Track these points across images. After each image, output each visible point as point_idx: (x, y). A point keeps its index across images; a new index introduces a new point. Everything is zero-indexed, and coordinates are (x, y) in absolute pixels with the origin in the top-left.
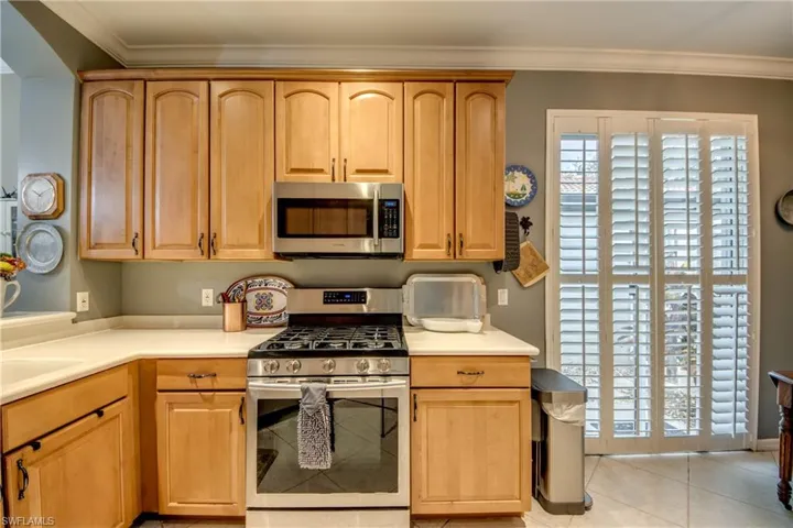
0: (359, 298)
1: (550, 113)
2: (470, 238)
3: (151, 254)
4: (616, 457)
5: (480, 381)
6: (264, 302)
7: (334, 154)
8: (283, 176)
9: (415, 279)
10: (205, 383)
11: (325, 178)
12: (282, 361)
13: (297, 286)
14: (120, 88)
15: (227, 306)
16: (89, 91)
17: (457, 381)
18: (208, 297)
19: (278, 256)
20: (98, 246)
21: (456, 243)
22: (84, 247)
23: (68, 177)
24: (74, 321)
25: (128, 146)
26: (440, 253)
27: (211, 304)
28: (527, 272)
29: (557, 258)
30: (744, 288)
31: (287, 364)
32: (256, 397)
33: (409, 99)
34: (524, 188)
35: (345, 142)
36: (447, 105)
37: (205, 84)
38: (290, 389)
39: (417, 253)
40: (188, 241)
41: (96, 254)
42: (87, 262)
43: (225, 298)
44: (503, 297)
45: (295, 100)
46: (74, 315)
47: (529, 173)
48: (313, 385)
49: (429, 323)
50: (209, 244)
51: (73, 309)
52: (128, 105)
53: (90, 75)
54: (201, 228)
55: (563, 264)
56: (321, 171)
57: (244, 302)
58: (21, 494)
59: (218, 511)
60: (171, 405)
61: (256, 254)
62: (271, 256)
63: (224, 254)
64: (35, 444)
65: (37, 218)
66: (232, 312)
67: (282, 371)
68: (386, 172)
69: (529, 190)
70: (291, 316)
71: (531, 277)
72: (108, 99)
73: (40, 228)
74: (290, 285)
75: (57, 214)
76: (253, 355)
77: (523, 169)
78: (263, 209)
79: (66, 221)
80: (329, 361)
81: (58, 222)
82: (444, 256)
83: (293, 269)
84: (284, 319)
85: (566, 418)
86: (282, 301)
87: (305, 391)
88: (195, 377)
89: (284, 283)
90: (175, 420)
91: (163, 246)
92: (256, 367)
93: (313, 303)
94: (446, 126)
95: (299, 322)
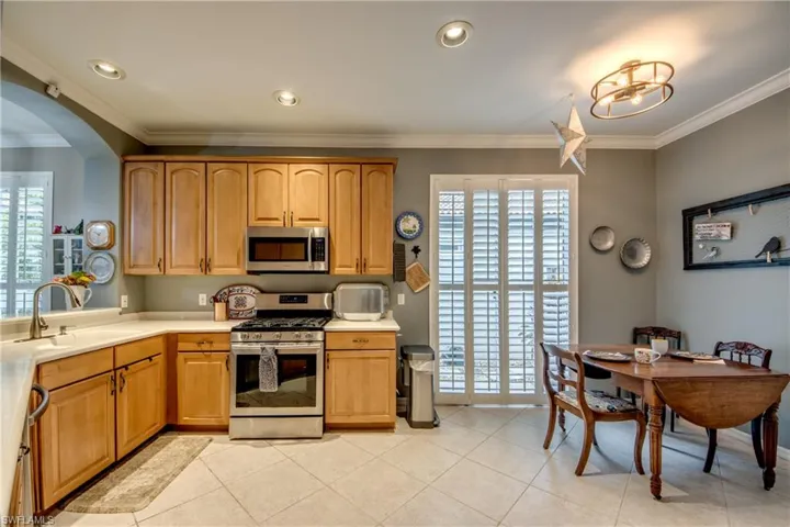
0: (304, 300)
1: (433, 177)
2: (371, 262)
3: (170, 271)
4: (476, 406)
5: (367, 346)
6: (241, 302)
7: (285, 209)
8: (253, 223)
9: (341, 287)
10: (206, 347)
11: (280, 223)
12: (250, 333)
13: (262, 292)
14: (150, 166)
15: (217, 304)
16: (129, 168)
17: (353, 346)
18: (203, 299)
19: (249, 272)
20: (135, 266)
21: (362, 264)
22: (127, 266)
23: (117, 222)
24: (120, 314)
25: (155, 204)
26: (352, 271)
27: (205, 304)
28: (416, 282)
29: (437, 274)
30: (566, 293)
31: (253, 335)
32: (236, 353)
33: (332, 175)
34: (415, 227)
35: (292, 200)
36: (356, 178)
37: (203, 164)
38: (255, 348)
39: (338, 271)
40: (193, 263)
41: (134, 271)
42: (127, 276)
43: (216, 300)
44: (401, 299)
45: (260, 175)
46: (120, 309)
47: (418, 217)
48: (268, 346)
49: (347, 315)
50: (206, 266)
51: (120, 306)
52: (155, 177)
53: (130, 158)
54: (201, 255)
55: (441, 278)
56: (277, 219)
57: (228, 302)
58: (121, 390)
59: (213, 422)
60: (186, 360)
61: (236, 271)
62: (245, 273)
63: (216, 271)
64: (126, 367)
65: (97, 248)
66: (220, 308)
67: (251, 339)
68: (318, 220)
69: (418, 228)
70: (258, 311)
71: (419, 286)
72: (141, 173)
73: (100, 255)
74: (257, 291)
75: (110, 246)
76: (234, 330)
77: (413, 214)
78: (240, 245)
79: (116, 251)
80: (278, 333)
81: (110, 251)
82: (355, 273)
83: (259, 280)
84: (254, 314)
85: (420, 369)
86: (252, 302)
87: (263, 349)
88: (200, 343)
89: (254, 290)
90: (188, 368)
91: (178, 267)
92: (236, 336)
93: (273, 302)
94: (356, 190)
95: (262, 314)
